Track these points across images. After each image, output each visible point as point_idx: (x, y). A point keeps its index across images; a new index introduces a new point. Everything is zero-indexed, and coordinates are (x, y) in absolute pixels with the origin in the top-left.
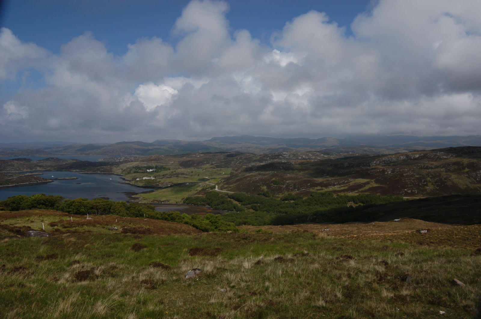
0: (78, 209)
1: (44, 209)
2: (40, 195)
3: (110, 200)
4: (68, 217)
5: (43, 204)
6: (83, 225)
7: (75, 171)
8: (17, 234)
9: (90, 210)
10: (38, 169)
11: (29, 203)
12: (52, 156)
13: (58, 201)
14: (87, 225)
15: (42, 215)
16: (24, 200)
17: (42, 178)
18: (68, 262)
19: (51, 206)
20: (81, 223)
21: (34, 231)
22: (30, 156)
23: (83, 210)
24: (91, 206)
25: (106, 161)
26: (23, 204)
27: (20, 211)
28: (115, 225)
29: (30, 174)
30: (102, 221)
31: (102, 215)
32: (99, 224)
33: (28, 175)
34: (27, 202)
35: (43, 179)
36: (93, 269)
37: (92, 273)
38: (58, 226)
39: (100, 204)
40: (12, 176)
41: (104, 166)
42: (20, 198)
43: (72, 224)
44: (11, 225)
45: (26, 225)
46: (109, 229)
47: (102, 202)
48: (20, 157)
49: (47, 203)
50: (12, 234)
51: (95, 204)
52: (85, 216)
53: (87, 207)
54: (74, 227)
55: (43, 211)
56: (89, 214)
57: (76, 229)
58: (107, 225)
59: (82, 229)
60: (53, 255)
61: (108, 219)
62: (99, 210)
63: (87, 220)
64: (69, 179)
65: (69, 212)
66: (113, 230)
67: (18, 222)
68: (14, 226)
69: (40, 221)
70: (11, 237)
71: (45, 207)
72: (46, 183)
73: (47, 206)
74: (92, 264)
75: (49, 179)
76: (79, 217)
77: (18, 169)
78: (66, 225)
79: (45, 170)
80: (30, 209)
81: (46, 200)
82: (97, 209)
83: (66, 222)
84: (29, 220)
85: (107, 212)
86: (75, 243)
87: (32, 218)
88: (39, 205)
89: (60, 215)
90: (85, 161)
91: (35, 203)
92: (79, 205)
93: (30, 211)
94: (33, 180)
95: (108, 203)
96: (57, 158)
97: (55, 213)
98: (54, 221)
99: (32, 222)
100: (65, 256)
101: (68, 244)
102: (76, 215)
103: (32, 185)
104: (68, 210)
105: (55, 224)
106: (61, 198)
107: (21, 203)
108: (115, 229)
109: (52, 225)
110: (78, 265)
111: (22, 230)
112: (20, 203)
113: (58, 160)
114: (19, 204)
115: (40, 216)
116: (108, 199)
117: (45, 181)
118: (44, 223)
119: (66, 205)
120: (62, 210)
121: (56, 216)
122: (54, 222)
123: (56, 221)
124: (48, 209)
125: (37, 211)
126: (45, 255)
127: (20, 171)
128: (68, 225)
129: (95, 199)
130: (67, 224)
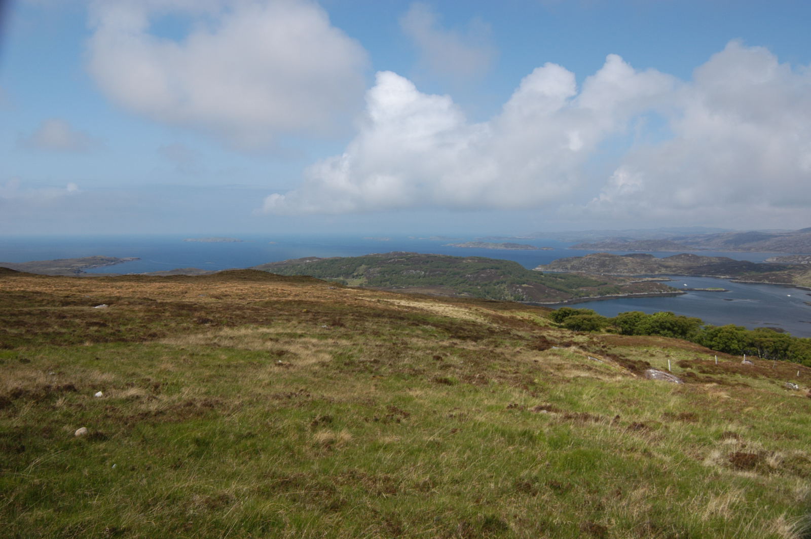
0: (727, 344)
1: (671, 337)
2: (665, 315)
3: (786, 334)
4: (709, 355)
5: (669, 329)
6: (734, 373)
7: (722, 277)
8: (632, 372)
9: (748, 349)
10: (663, 271)
11: (648, 326)
12: (686, 251)
13: (693, 326)
14: (742, 373)
15: (667, 347)
16: (640, 319)
17: (668, 287)
18: (716, 432)
19: (681, 334)
20: (733, 368)
21: (657, 371)
22: (651, 251)
23: (736, 346)
24: (750, 341)
25: (781, 262)
26: (640, 326)
27: (634, 337)
28: (795, 382)
29: (650, 279)
30: (770, 371)
31: (769, 359)
32: (763, 375)
33: (648, 281)
34: (645, 323)
35: (670, 288)
36: (763, 454)
37: (761, 460)
38: (692, 368)
39: (767, 339)
40: (624, 280)
41: (779, 270)
42: (635, 316)
43: (716, 367)
44: (621, 355)
45: (644, 360)
46: (783, 387)
47: (772, 337)
48: (637, 252)
49: (676, 329)
50: (625, 371)
51: (757, 339)
52: (739, 357)
53: (744, 341)
54: (719, 373)
55: (669, 340)
56: (748, 354)
57: (722, 378)
58: (780, 378)
59: (733, 379)
60: (691, 415)
61: (781, 368)
62: (765, 350)
63: (743, 365)
64: (713, 291)
65: (711, 347)
66: (790, 389)
67: (631, 353)
68: (625, 358)
69: (664, 355)
70: (624, 375)
71: (672, 334)
72: (675, 295)
73: (675, 332)
74: (760, 444)
75: (679, 289)
76: (728, 358)
77: (632, 270)
78: (706, 369)
79: (673, 273)
80: (649, 334)
81: (673, 323)
82: (761, 348)
83: (705, 363)
84: (647, 351)
85: (779, 355)
86: (726, 403)
87: (652, 350)
88: (664, 329)
89: (696, 351)
90: (742, 262)
91: (657, 326)
92: (729, 337)
93: (650, 338)
94: (655, 289)
95: (782, 339)
96: (693, 256)
97: (688, 345)
98: (686, 358)
99: (652, 355)
100: (709, 421)
101: (715, 401)
102: (723, 354)
103: (653, 296)
104: (709, 343)
105: (688, 363)
106: (698, 321)
107: (636, 324)
108: (795, 389)
109: (683, 364)
110: (734, 441)
111: (636, 366)
112: (634, 323)
113: (696, 258)
114: (634, 325)
115: (664, 348)
116: (781, 331)
117: (673, 292)
118: (671, 359)
119: (706, 335)
120: (700, 342)
121: (689, 350)
122: (687, 361)
123: (690, 359)
124: (676, 338)
125: (660, 339)
126: (678, 414)
127: (635, 274)
128: (708, 369)
129: (758, 330)
130: (707, 366)
